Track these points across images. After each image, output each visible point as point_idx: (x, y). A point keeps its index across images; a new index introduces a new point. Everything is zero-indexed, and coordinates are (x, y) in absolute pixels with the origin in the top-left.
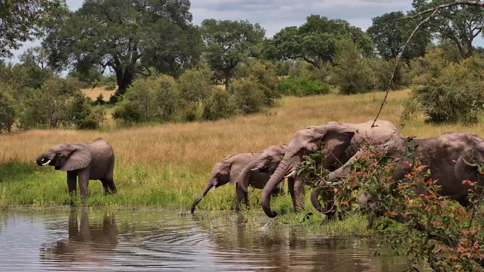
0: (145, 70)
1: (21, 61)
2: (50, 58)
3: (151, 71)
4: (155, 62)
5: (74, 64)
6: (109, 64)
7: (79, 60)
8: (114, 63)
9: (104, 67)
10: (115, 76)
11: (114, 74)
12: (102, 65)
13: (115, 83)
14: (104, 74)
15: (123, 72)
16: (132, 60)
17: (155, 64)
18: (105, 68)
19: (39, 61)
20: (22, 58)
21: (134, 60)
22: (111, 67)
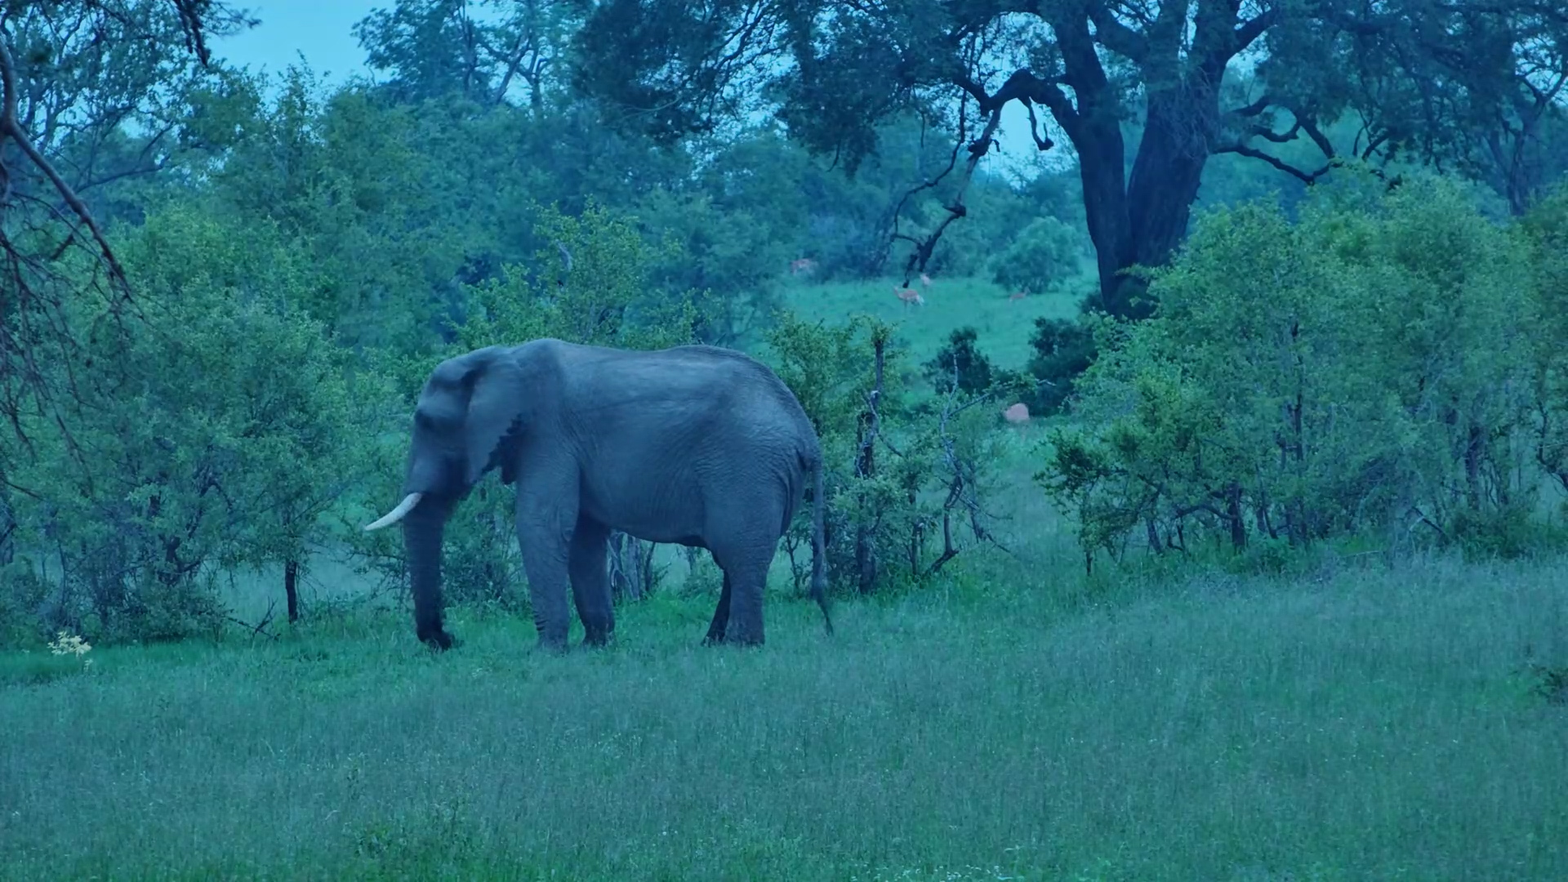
0: (1292, 135)
1: (379, 61)
2: (590, 40)
3: (1333, 144)
4: (1365, 73)
5: (774, 88)
6: (1021, 87)
7: (804, 52)
8: (1066, 80)
9: (991, 106)
10: (1070, 174)
11: (1063, 158)
12: (978, 91)
13: (1069, 229)
14: (990, 163)
15: (1132, 136)
16: (1196, 50)
17: (1365, 88)
18: (997, 117)
19: (515, 67)
20: (386, 38)
21: (1213, 57)
22: (1042, 112)
